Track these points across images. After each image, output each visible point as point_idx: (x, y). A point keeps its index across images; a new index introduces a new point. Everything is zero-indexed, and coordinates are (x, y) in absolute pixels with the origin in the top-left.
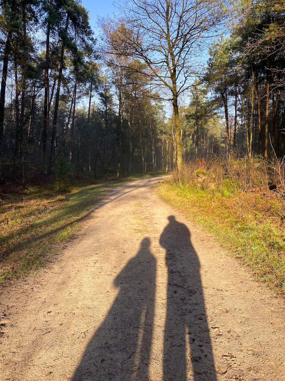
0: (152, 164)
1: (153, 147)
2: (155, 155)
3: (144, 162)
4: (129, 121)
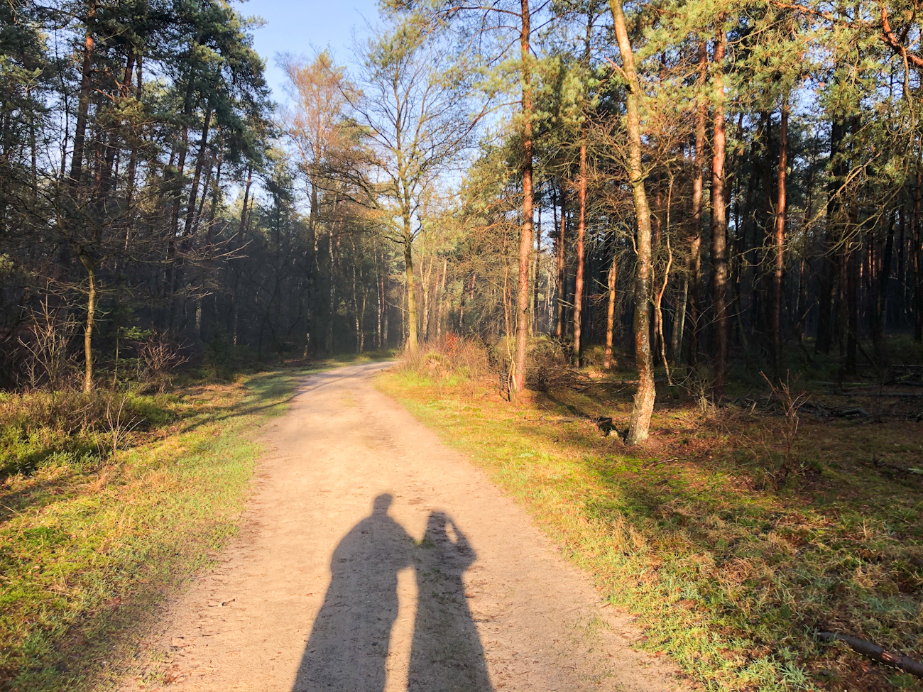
0: (377, 335)
1: (381, 299)
2: (383, 314)
3: (359, 331)
4: (331, 248)
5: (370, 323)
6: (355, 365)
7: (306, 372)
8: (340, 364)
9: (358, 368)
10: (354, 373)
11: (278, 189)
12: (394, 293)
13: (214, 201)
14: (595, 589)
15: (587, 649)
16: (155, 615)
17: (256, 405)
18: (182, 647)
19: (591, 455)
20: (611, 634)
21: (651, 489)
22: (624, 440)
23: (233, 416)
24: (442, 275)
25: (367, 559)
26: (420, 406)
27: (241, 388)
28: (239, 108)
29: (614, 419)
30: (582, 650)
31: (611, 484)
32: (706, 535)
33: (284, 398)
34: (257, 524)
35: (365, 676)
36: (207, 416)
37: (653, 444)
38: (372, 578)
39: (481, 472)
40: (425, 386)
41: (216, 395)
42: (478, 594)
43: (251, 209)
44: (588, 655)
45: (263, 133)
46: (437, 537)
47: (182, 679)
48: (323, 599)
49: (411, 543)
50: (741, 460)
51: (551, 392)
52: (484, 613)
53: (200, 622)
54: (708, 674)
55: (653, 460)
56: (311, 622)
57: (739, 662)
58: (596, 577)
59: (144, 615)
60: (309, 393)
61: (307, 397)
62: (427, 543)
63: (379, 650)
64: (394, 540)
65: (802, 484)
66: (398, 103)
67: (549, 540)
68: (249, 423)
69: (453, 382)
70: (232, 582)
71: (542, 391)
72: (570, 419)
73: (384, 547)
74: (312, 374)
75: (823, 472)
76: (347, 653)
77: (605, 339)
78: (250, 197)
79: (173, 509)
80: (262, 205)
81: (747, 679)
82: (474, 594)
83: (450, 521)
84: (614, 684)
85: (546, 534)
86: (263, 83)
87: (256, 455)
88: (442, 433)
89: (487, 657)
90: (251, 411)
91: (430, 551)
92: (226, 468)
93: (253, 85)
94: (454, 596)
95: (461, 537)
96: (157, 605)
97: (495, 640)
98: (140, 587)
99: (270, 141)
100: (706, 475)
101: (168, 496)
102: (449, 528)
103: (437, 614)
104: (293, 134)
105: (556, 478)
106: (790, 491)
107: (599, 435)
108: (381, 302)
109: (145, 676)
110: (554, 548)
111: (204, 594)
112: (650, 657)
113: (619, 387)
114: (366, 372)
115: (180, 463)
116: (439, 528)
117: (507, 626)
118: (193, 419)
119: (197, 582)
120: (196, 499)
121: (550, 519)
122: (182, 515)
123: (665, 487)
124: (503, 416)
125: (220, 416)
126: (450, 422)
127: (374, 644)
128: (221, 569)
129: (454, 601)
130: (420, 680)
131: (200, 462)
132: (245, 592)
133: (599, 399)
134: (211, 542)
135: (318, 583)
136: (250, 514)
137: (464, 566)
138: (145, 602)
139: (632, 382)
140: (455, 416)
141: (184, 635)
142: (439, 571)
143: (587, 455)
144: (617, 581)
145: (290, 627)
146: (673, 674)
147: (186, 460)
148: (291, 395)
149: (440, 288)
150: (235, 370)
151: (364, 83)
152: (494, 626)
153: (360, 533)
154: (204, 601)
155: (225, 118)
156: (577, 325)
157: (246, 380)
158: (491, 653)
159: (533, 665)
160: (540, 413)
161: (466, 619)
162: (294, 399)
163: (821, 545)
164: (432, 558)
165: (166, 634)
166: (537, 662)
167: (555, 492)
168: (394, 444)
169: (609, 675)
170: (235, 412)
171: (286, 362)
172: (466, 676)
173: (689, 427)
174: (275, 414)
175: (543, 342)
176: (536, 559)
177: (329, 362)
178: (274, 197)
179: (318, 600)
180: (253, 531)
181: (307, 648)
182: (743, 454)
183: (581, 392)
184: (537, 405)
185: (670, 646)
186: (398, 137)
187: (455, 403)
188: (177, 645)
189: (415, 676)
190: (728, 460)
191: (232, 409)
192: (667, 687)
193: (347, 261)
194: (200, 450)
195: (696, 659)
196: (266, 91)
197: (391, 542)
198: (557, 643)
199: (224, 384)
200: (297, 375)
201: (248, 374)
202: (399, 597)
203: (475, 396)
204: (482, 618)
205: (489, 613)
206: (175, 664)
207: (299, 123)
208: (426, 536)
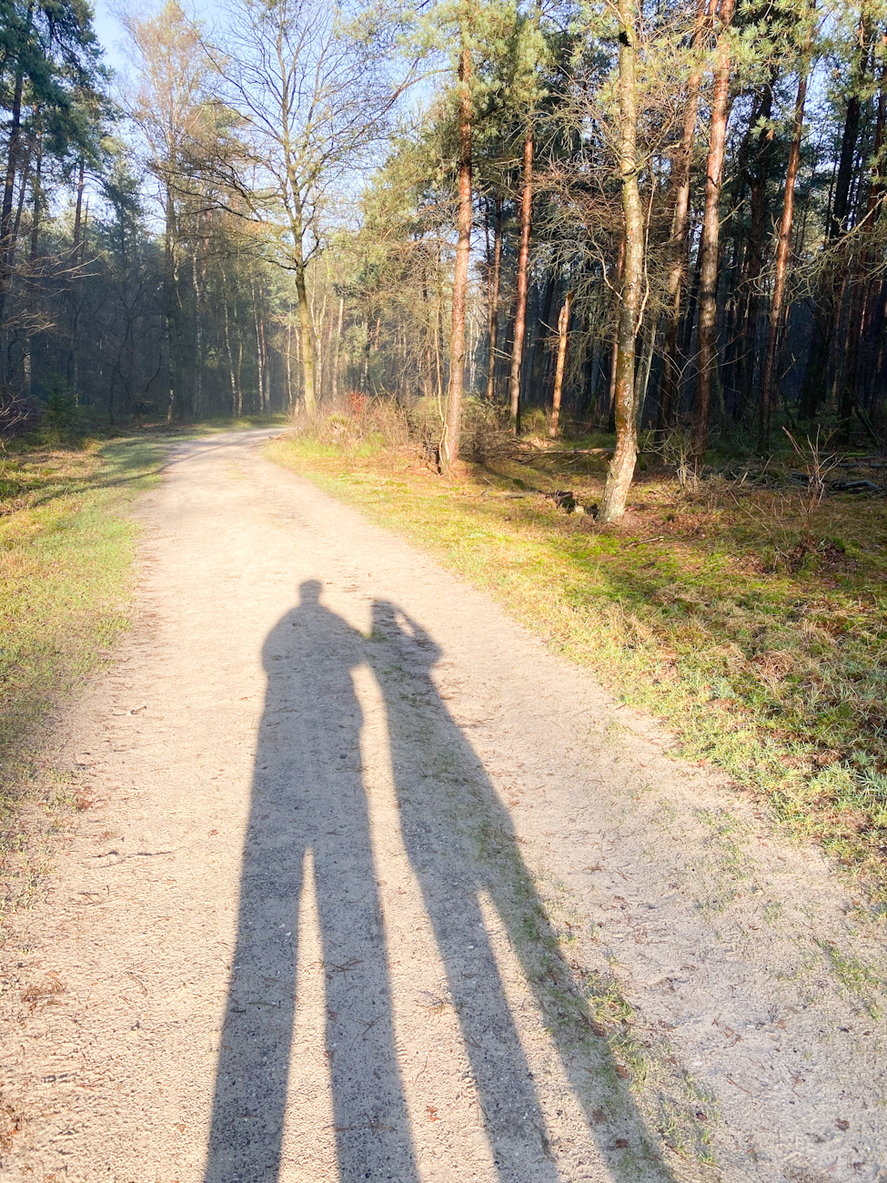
0: (258, 394)
1: (261, 348)
2: (264, 367)
3: (236, 389)
4: (195, 278)
5: (248, 380)
6: (233, 431)
7: (174, 439)
8: (214, 430)
9: (240, 435)
10: (234, 440)
11: (120, 195)
12: (277, 339)
13: (37, 209)
14: (600, 688)
15: (612, 758)
16: (46, 726)
17: (119, 475)
18: (90, 765)
19: (555, 535)
20: (637, 740)
21: (637, 573)
22: (594, 517)
23: (93, 488)
24: (338, 318)
25: (308, 655)
26: (330, 479)
27: (95, 456)
28: (61, 74)
29: (576, 493)
30: (605, 760)
31: (588, 568)
32: (724, 625)
33: (153, 469)
34: (154, 616)
35: (340, 796)
36: (59, 488)
37: (630, 521)
38: (320, 678)
39: (425, 555)
40: (329, 456)
41: (64, 464)
42: (455, 695)
43: (85, 223)
44: (615, 765)
45: (96, 114)
46: (388, 630)
47: (99, 804)
48: (263, 704)
49: (357, 637)
50: (743, 539)
51: (489, 463)
52: (469, 717)
53: (107, 735)
54: (771, 785)
55: (632, 540)
56: (254, 732)
57: (806, 770)
58: (599, 673)
59: (31, 726)
60: (184, 463)
61: (180, 468)
62: (376, 636)
63: (350, 764)
64: (336, 634)
65: (822, 565)
66: (284, 72)
67: (529, 631)
68: (114, 497)
69: (366, 451)
70: (137, 686)
71: (478, 462)
72: (521, 494)
73: (326, 642)
74: (181, 441)
75: (846, 551)
76: (310, 769)
77: (552, 400)
78: (83, 207)
79: (40, 599)
80: (101, 219)
81: (818, 789)
82: (451, 695)
83: (400, 611)
84: (657, 800)
85: (522, 625)
86: (92, 38)
87: (133, 534)
88: (366, 510)
89: (487, 769)
90: (115, 483)
91: (383, 646)
92: (98, 549)
93: (79, 41)
94: (427, 698)
95: (419, 630)
96: (46, 714)
97: (492, 748)
98: (18, 692)
99: (106, 125)
100: (700, 556)
101: (30, 582)
102: (400, 620)
103: (414, 720)
104: (136, 117)
105: (521, 561)
106: (809, 573)
107: (561, 512)
108: (262, 352)
109: (50, 801)
110: (537, 641)
111: (105, 701)
112: (692, 766)
113: (571, 458)
114: (249, 439)
115: (39, 542)
116: (388, 620)
117: (501, 733)
118: (43, 491)
119: (91, 686)
120: (67, 587)
121: (525, 607)
122: (53, 605)
123: (653, 571)
124: (435, 492)
125: (75, 488)
126: (373, 498)
127: (343, 757)
128: (120, 670)
129: (428, 703)
130: (412, 799)
131: (63, 542)
132: (158, 697)
133: (549, 472)
134: (99, 638)
135: (252, 687)
136: (142, 605)
137: (430, 663)
138: (30, 710)
139: (586, 451)
140: (376, 491)
141: (90, 751)
142: (401, 669)
143: (549, 534)
144: (627, 678)
145: (228, 738)
146: (726, 785)
147: (45, 540)
148: (160, 466)
149: (336, 334)
150: (83, 434)
151: (237, 40)
152: (486, 733)
153: (290, 626)
154: (106, 708)
155: (44, 90)
156: (516, 382)
157: (100, 447)
158: (492, 765)
159: (547, 779)
160: (481, 489)
161: (449, 725)
162: (166, 470)
163: (866, 634)
164: (388, 654)
165: (66, 749)
166: (551, 775)
167: (524, 577)
168: (308, 523)
169: (648, 788)
170: (93, 484)
171: (145, 426)
172: (469, 792)
173: (667, 502)
174: (146, 486)
175: (471, 404)
176: (517, 654)
177: (200, 427)
178: (117, 207)
179: (256, 705)
180: (150, 624)
181: (257, 764)
182: (744, 532)
183: (526, 464)
184: (474, 479)
185: (715, 753)
186: (285, 122)
187: (372, 476)
188: (83, 762)
189: (406, 795)
190: (726, 538)
191: (90, 479)
192: (723, 800)
193: (216, 297)
194: (59, 528)
195: (751, 768)
196: (97, 50)
197: (332, 635)
198: (571, 752)
199: (73, 450)
200: (163, 442)
201: (101, 439)
202: (360, 699)
203: (397, 469)
204: (468, 723)
205: (476, 717)
206: (87, 785)
207: (144, 102)
208: (374, 628)
